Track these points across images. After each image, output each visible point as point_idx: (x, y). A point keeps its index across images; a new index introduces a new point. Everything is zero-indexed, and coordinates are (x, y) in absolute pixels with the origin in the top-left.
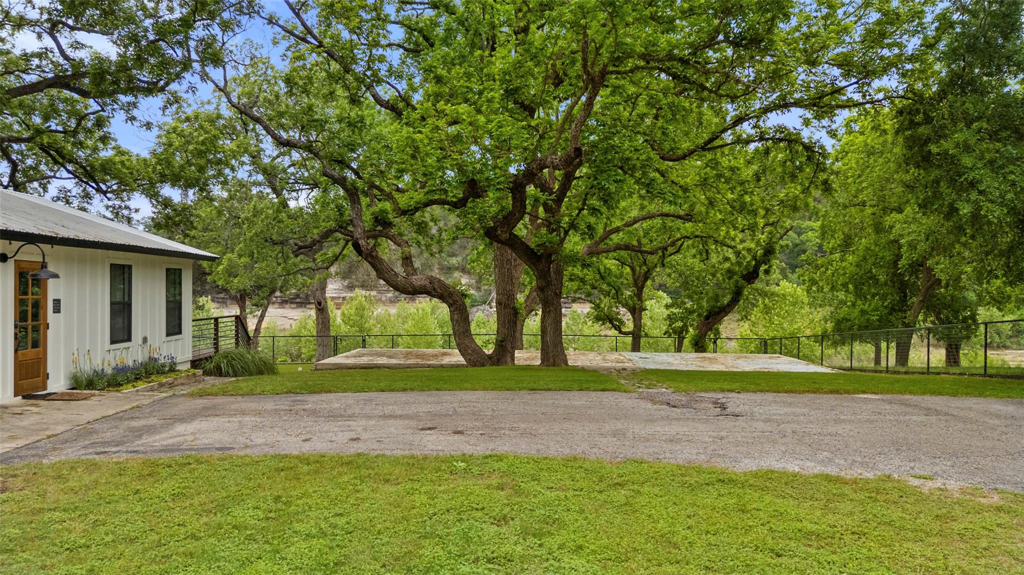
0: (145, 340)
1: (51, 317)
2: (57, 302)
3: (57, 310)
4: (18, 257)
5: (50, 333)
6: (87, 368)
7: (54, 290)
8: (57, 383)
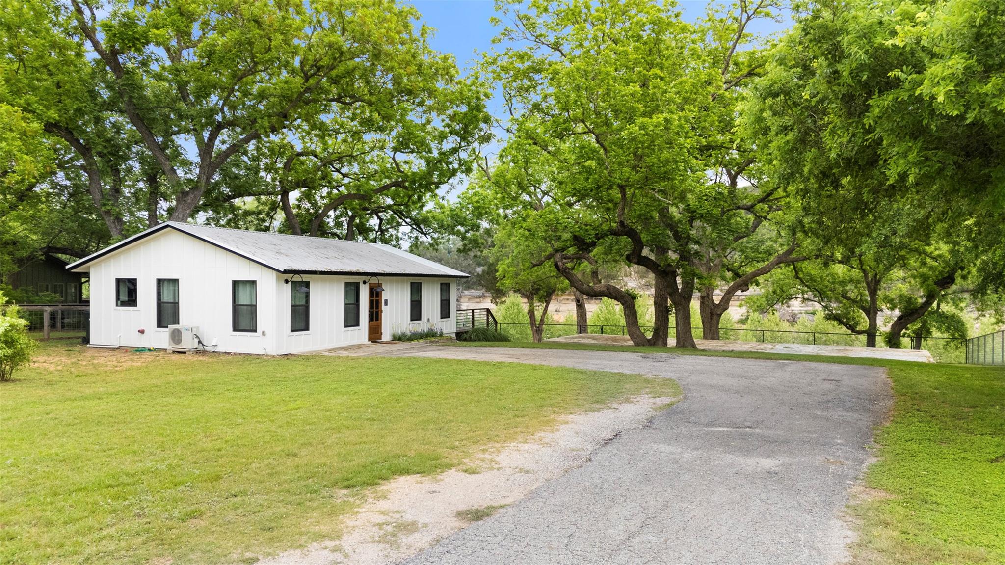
0: (429, 320)
1: (384, 307)
2: (386, 301)
3: (386, 304)
4: (370, 282)
5: (383, 314)
6: (399, 332)
7: (385, 296)
8: (386, 336)
